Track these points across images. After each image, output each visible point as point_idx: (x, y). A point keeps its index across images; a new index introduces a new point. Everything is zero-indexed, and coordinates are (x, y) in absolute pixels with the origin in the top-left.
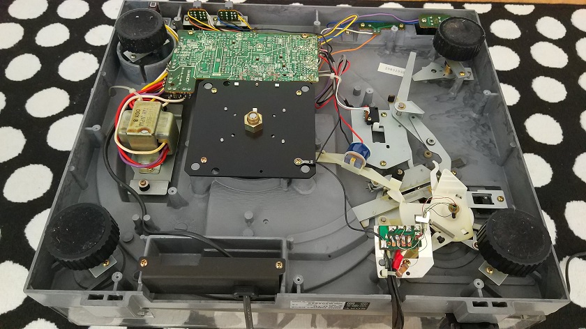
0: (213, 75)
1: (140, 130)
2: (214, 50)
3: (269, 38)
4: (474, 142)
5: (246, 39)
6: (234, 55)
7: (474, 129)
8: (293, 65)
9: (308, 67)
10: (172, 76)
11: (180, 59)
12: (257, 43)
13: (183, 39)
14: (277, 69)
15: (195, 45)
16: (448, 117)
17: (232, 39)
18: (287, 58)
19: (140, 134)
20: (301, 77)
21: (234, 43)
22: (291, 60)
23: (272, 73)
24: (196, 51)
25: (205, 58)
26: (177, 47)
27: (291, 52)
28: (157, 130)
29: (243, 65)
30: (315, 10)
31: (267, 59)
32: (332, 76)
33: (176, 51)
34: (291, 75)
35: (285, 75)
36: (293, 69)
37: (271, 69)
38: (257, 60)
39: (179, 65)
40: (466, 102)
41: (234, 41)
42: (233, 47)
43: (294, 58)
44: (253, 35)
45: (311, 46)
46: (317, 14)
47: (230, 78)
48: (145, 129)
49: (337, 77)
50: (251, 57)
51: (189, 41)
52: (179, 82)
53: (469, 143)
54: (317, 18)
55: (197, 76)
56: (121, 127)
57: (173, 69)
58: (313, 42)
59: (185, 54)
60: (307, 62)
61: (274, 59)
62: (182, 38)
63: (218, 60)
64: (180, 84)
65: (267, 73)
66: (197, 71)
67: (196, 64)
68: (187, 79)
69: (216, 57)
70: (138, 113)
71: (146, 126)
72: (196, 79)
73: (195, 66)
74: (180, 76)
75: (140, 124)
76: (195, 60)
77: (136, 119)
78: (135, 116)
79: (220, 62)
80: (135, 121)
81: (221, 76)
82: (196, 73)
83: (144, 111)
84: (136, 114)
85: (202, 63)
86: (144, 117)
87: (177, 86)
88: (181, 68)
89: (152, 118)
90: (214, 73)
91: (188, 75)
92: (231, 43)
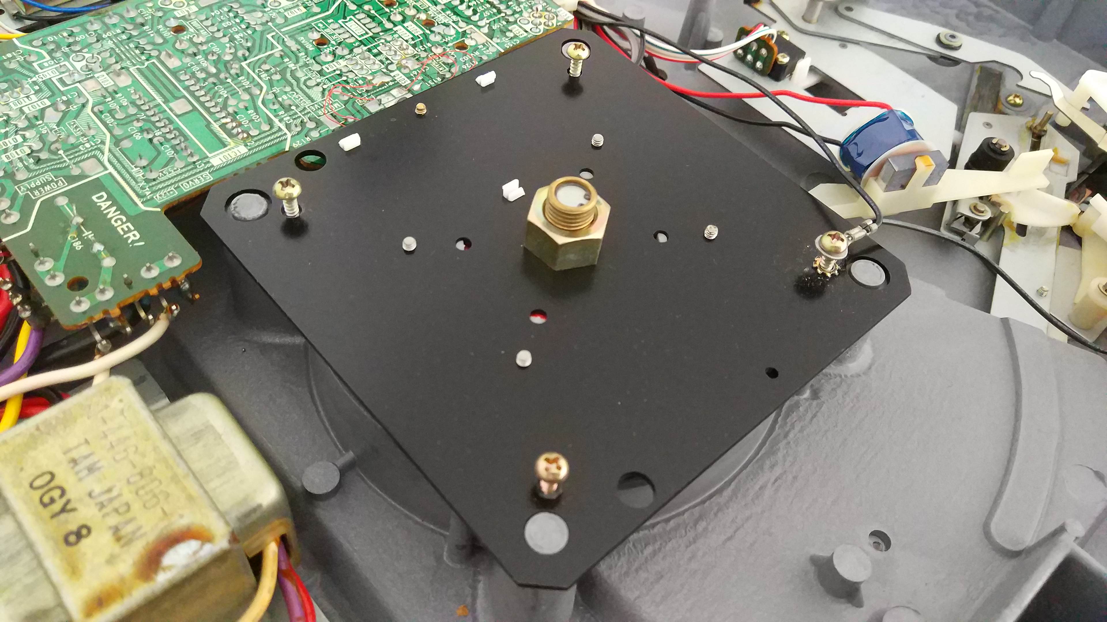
0: (216, 160)
1: (151, 564)
2: (125, 81)
6: (222, 65)
14: (420, 42)
19: (164, 579)
21: (179, 29)
24: (53, 115)
25: (124, 123)
31: (355, 28)
34: (482, 38)
36: (466, 20)
38: (323, 43)
41: (173, 24)
42: (196, 45)
48: (170, 540)
50: (292, 44)
52: (96, 259)
55: (153, 199)
57: (17, 225)
61: (371, 17)
63: (180, 106)
64: (108, 262)
66: (137, 182)
67: (105, 159)
68: (119, 229)
69: (159, 100)
70: (56, 493)
71: (162, 525)
72: (159, 210)
73: (111, 169)
74: (80, 233)
75: (118, 539)
76: (81, 147)
77: (74, 527)
78: (54, 516)
79: (195, 108)
80: (72, 538)
81: (249, 150)
82: (138, 190)
83: (74, 462)
84: (45, 505)
85: (126, 144)
86: (109, 490)
87: (106, 276)
88: (49, 204)
89: (151, 469)
90: (209, 155)
91: (112, 213)
92: (169, 34)
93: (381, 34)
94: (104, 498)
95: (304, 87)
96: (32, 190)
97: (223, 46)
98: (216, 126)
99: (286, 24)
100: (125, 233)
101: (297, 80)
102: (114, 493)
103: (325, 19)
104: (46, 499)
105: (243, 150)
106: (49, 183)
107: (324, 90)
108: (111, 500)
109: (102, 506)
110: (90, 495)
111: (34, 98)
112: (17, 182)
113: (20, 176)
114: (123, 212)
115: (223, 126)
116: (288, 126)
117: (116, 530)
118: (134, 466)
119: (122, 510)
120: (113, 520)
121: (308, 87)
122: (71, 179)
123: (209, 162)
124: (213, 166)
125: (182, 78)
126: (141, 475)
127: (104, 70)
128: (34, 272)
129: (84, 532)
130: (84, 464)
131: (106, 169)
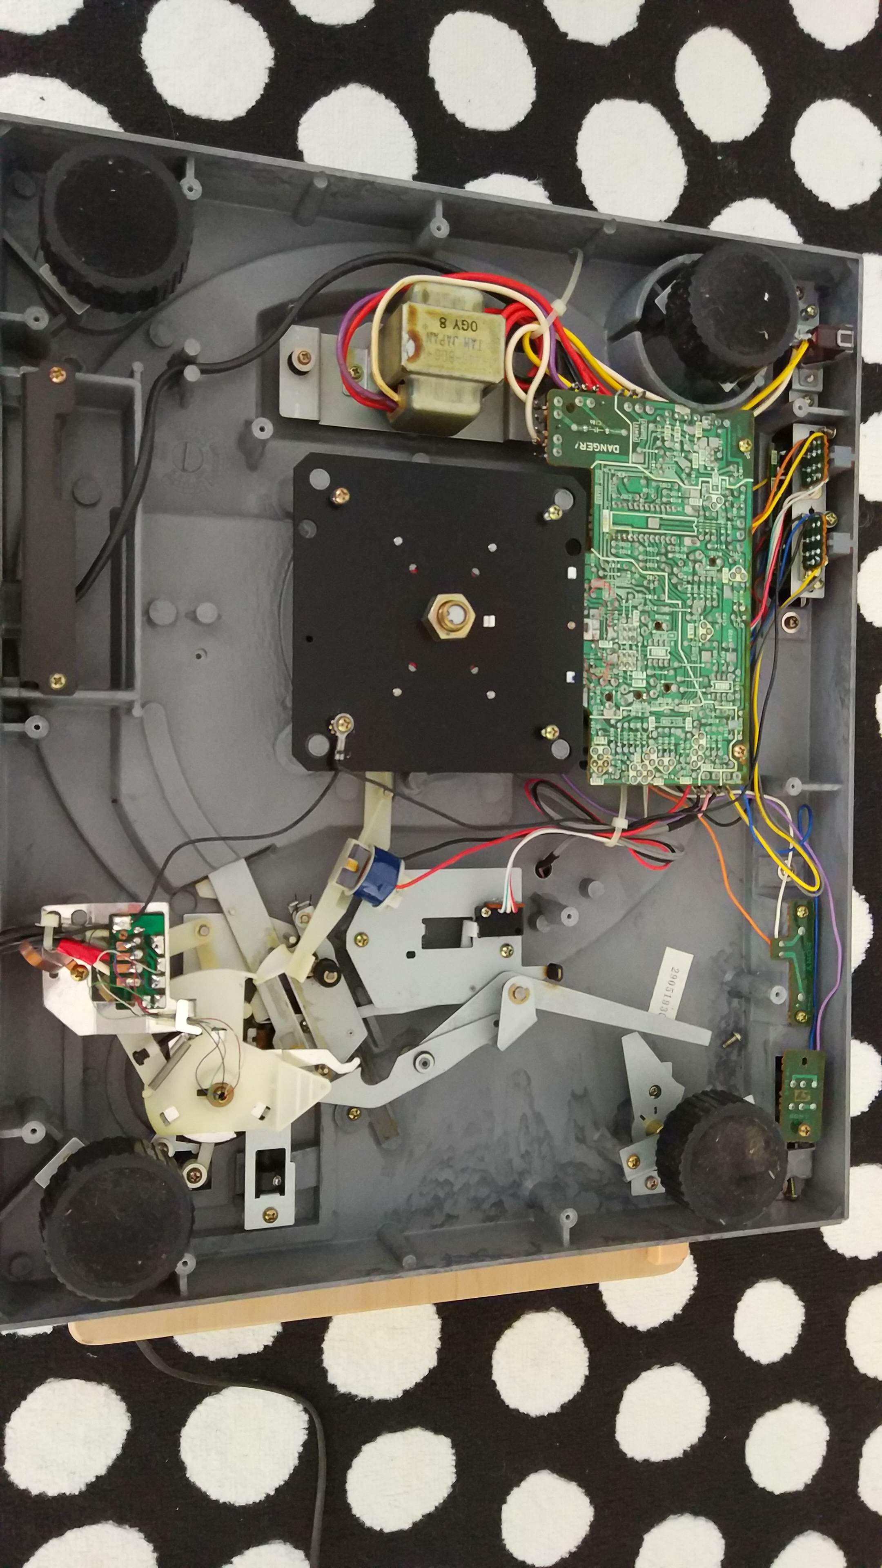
0: (606, 513)
1: (414, 337)
2: (688, 510)
3: (731, 657)
4: (446, 1175)
5: (727, 593)
6: (672, 563)
7: (486, 1180)
8: (643, 719)
9: (636, 758)
10: (598, 403)
11: (655, 421)
12: (713, 624)
13: (722, 426)
14: (627, 678)
15: (701, 457)
16: (524, 1117)
17: (726, 555)
18: (665, 705)
19: (405, 336)
20: (603, 740)
21: (713, 562)
22: (658, 715)
23: (613, 665)
24: (684, 464)
25: (658, 490)
26: (694, 412)
27: (685, 715)
28: (422, 378)
29: (642, 587)
30: (837, 781)
31: (659, 653)
32: (621, 823)
33: (682, 410)
34: (609, 714)
35: (609, 697)
36: (628, 719)
37: (629, 660)
38: (658, 626)
39: (633, 419)
40: (571, 1170)
41: (719, 562)
42: (695, 562)
43: (665, 721)
44: (740, 614)
45: (707, 767)
46: (827, 787)
47: (594, 556)
48: (418, 348)
49: (617, 835)
50: (667, 609)
51: (715, 442)
52: (579, 424)
53: (447, 1163)
54: (815, 787)
55: (600, 470)
56: (431, 288)
57: (621, 408)
58: (721, 774)
59: (672, 434)
60: (654, 756)
61: (662, 668)
62: (727, 423)
63: (654, 523)
64: (574, 427)
65: (614, 651)
66: (615, 470)
67: (639, 466)
68: (591, 444)
69: (664, 516)
70: (465, 327)
71: (426, 350)
72: (592, 467)
73: (630, 465)
74: (600, 428)
75: (432, 333)
76: (654, 462)
77: (447, 323)
78: (457, 321)
79: (647, 528)
80: (443, 321)
81: (603, 533)
82: (610, 467)
83: (475, 341)
84: (463, 321)
85: (643, 482)
86: (453, 344)
87: (567, 421)
88: (627, 428)
89: (452, 362)
90: (612, 513)
91: (603, 448)
92: (712, 554)
93: (646, 663)
94: (452, 340)
95: (630, 590)
96: (640, 425)
97: (686, 573)
98: (629, 529)
99: (684, 621)
100: (587, 445)
101: (638, 592)
102: (451, 344)
103: (676, 642)
104: (465, 323)
105: (605, 529)
106: (640, 434)
107: (622, 599)
108: (449, 342)
109: (449, 337)
110: (457, 337)
111: (702, 463)
112: (649, 422)
113: (651, 426)
114: (599, 452)
115: (627, 532)
116: (608, 562)
117: (436, 335)
118: (458, 358)
119: (442, 343)
120: (440, 337)
121: (628, 593)
122: (636, 445)
123: (608, 509)
124: (604, 508)
125: (673, 538)
126: (452, 357)
127: (703, 506)
128: (590, 397)
129: (443, 326)
130: (471, 344)
131: (633, 463)
